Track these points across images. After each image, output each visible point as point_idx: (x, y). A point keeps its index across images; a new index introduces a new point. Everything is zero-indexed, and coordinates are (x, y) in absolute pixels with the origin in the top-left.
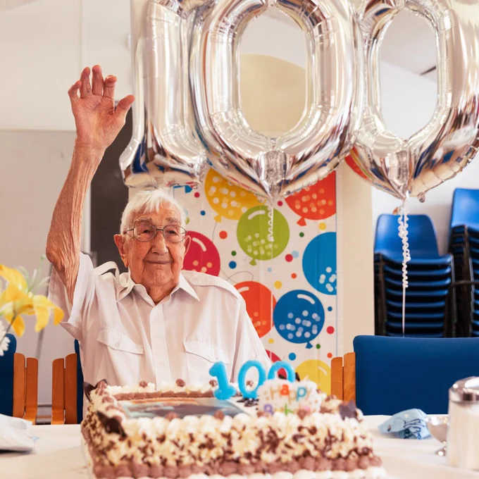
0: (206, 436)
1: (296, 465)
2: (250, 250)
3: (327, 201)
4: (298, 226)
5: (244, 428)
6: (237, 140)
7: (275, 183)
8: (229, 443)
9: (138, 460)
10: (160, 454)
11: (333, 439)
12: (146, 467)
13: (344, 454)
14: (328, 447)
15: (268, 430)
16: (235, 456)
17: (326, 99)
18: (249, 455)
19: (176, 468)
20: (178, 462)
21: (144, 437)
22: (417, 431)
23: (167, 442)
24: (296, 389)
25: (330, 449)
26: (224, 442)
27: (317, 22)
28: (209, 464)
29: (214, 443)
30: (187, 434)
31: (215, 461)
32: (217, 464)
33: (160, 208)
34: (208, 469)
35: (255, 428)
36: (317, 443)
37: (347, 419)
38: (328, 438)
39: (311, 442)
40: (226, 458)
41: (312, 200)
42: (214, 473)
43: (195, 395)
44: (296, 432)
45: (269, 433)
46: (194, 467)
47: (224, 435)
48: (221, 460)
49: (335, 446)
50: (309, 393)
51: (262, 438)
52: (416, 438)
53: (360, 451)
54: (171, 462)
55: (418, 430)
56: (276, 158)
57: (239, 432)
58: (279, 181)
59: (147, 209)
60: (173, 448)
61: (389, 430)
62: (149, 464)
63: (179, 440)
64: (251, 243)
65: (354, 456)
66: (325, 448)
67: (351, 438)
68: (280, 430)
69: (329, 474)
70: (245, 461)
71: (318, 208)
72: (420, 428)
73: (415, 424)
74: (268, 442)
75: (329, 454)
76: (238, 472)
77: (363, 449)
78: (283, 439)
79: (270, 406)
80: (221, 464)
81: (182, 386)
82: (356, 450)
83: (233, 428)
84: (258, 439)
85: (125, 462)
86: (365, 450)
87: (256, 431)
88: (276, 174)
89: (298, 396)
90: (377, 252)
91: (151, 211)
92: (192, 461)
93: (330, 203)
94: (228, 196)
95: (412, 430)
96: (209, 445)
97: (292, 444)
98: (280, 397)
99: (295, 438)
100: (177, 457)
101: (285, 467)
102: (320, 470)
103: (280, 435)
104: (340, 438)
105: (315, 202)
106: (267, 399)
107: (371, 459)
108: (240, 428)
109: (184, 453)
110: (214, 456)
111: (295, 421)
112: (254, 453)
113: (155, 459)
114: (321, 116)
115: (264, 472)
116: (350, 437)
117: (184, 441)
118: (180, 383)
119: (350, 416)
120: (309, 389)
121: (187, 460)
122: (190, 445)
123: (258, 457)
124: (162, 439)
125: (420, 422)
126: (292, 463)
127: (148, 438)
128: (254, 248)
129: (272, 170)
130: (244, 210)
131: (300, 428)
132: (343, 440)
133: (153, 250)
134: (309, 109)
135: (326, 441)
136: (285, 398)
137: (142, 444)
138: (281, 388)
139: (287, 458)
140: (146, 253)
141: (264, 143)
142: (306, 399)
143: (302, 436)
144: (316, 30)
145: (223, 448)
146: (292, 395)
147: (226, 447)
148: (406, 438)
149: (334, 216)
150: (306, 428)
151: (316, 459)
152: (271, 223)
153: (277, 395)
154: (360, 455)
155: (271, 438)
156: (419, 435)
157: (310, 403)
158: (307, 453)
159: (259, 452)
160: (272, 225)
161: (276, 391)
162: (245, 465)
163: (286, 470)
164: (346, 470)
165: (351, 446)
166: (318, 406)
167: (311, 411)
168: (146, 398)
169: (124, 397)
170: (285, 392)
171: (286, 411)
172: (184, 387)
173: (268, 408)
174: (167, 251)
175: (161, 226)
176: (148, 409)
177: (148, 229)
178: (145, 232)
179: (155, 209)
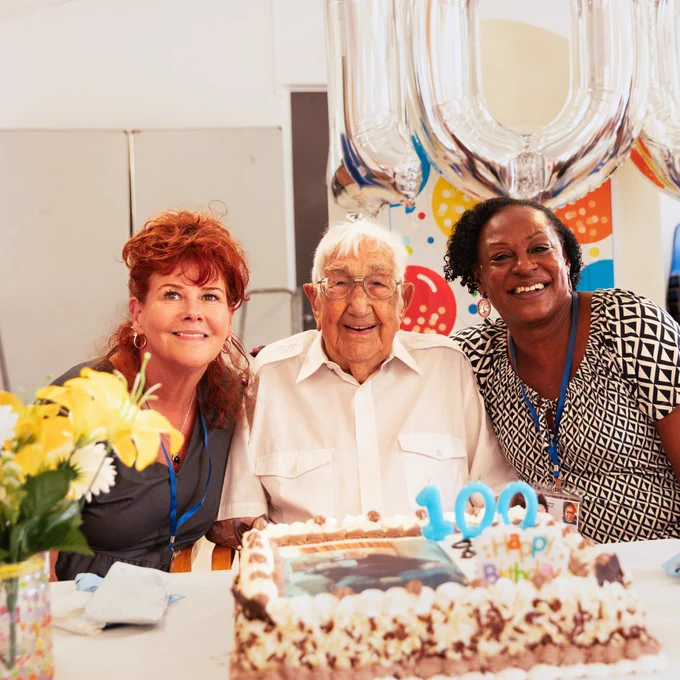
0: (395, 621)
1: (531, 657)
3: (600, 218)
5: (452, 606)
6: (476, 138)
7: (530, 197)
8: (430, 630)
9: (294, 661)
10: (326, 650)
11: (586, 617)
12: (305, 670)
13: (603, 637)
14: (579, 629)
15: (488, 607)
16: (438, 649)
17: (597, 80)
18: (459, 647)
19: (351, 671)
20: (354, 661)
21: (301, 626)
23: (336, 632)
24: (531, 540)
25: (582, 631)
26: (422, 628)
28: (400, 662)
29: (407, 630)
30: (366, 618)
31: (408, 658)
32: (412, 661)
33: (359, 249)
34: (399, 670)
35: (469, 605)
36: (562, 624)
37: (606, 583)
38: (578, 616)
39: (552, 622)
40: (426, 653)
41: (579, 217)
42: (408, 675)
43: (394, 533)
44: (530, 609)
45: (489, 611)
46: (378, 668)
47: (421, 618)
48: (417, 655)
49: (589, 627)
50: (550, 544)
51: (479, 619)
53: (627, 632)
54: (343, 662)
56: (531, 163)
57: (444, 613)
58: (534, 194)
59: (341, 251)
60: (345, 640)
61: (677, 570)
62: (310, 666)
63: (354, 628)
65: (617, 641)
66: (574, 630)
67: (613, 614)
68: (505, 607)
69: (580, 669)
70: (453, 655)
71: (588, 228)
74: (488, 626)
75: (580, 639)
76: (443, 672)
77: (632, 629)
78: (510, 620)
79: (492, 566)
80: (418, 661)
81: (375, 521)
82: (620, 631)
83: (435, 607)
84: (473, 621)
85: (274, 664)
86: (635, 630)
87: (470, 610)
88: (530, 185)
89: (534, 549)
90: (674, 274)
91: (346, 254)
92: (375, 658)
93: (604, 220)
96: (399, 634)
97: (524, 627)
98: (508, 552)
99: (529, 618)
100: (351, 654)
101: (515, 662)
102: (567, 664)
103: (505, 614)
104: (595, 614)
105: (583, 219)
106: (488, 556)
107: (643, 644)
108: (445, 605)
109: (363, 647)
110: (408, 651)
111: (528, 592)
112: (467, 643)
113: (318, 659)
114: (591, 104)
115: (483, 670)
116: (610, 612)
117: (362, 629)
118: (374, 517)
119: (611, 580)
120: (549, 540)
121: (366, 658)
122: (370, 635)
123: (474, 649)
124: (328, 628)
126: (525, 656)
127: (307, 627)
129: (526, 179)
131: (536, 603)
132: (600, 617)
133: (350, 310)
134: (574, 95)
135: (575, 620)
136: (515, 553)
137: (299, 636)
138: (509, 539)
139: (517, 647)
140: (340, 313)
141: (514, 142)
142: (546, 554)
143: (539, 615)
145: (421, 638)
146: (526, 549)
147: (426, 636)
149: (609, 238)
150: (545, 601)
151: (562, 647)
153: (502, 550)
154: (626, 638)
155: (493, 619)
157: (553, 559)
158: (547, 640)
159: (474, 641)
161: (500, 544)
162: (454, 662)
163: (516, 666)
164: (607, 661)
165: (613, 625)
166: (564, 564)
167: (555, 572)
168: (323, 541)
169: (291, 541)
170: (514, 544)
171: (517, 572)
172: (379, 523)
173: (490, 570)
174: (370, 310)
175: (359, 277)
176: (320, 567)
177: (343, 279)
178: (339, 283)
179: (352, 251)
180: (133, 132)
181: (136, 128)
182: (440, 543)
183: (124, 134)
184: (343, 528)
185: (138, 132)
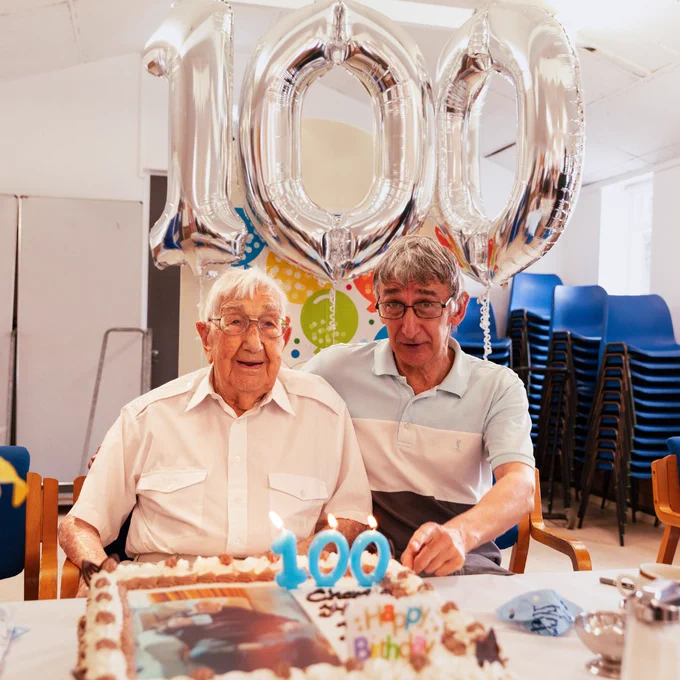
2: (314, 338)
4: (367, 312)
7: (339, 265)
17: (395, 173)
22: (553, 625)
24: (405, 611)
27: (387, 88)
33: (255, 293)
37: (486, 664)
43: (245, 578)
50: (425, 616)
52: (550, 634)
55: (553, 622)
56: (341, 237)
58: (344, 262)
59: (238, 293)
61: (512, 616)
64: (316, 329)
72: (556, 621)
73: (548, 613)
79: (365, 640)
81: (227, 564)
88: (339, 255)
89: (408, 621)
91: (243, 295)
94: (292, 277)
95: (546, 623)
98: (381, 624)
106: (360, 629)
114: (390, 190)
118: (225, 559)
119: (492, 661)
120: (425, 609)
125: (555, 611)
128: (319, 336)
129: (335, 250)
130: (310, 293)
133: (245, 347)
134: (377, 180)
136: (388, 626)
138: (383, 610)
140: (236, 349)
142: (420, 626)
144: (385, 95)
146: (400, 621)
148: (534, 630)
152: (333, 308)
153: (375, 622)
156: (555, 631)
157: (426, 632)
160: (334, 311)
161: (373, 616)
166: (437, 637)
167: (428, 644)
168: (174, 585)
169: (140, 584)
170: (388, 616)
171: (389, 646)
172: (231, 566)
173: (361, 644)
174: (262, 348)
175: (255, 316)
176: (172, 623)
177: (238, 318)
178: (234, 322)
179: (248, 293)
180: (22, 197)
181: (25, 194)
182: (293, 591)
183: (14, 198)
184: (193, 572)
185: (26, 197)
